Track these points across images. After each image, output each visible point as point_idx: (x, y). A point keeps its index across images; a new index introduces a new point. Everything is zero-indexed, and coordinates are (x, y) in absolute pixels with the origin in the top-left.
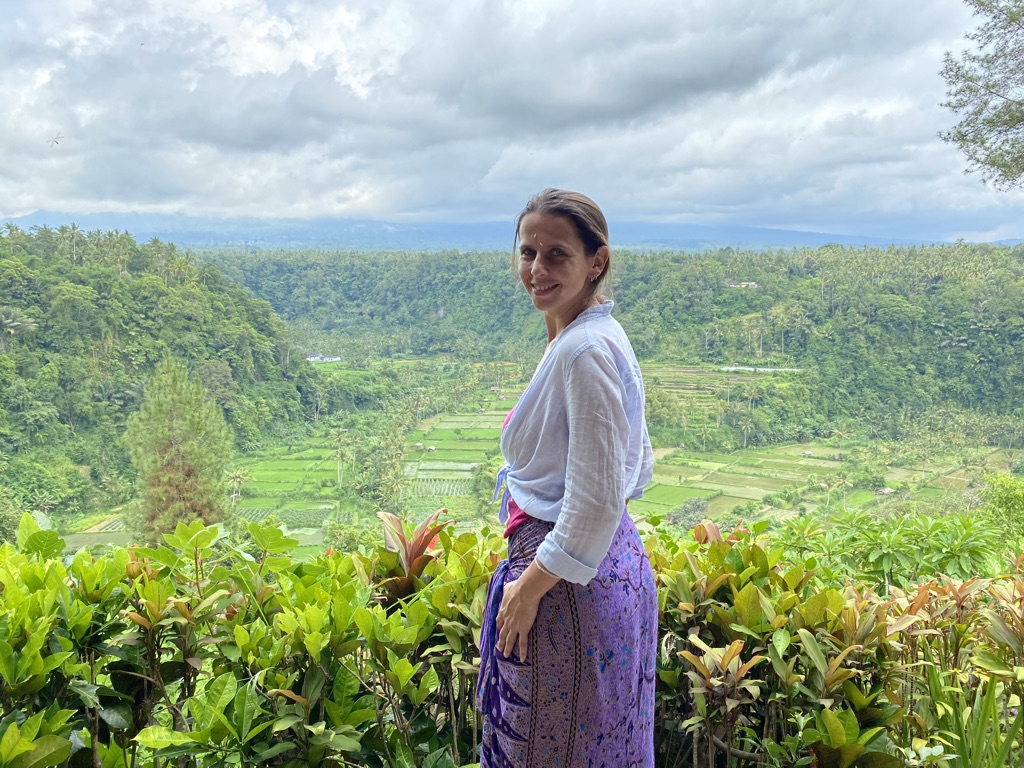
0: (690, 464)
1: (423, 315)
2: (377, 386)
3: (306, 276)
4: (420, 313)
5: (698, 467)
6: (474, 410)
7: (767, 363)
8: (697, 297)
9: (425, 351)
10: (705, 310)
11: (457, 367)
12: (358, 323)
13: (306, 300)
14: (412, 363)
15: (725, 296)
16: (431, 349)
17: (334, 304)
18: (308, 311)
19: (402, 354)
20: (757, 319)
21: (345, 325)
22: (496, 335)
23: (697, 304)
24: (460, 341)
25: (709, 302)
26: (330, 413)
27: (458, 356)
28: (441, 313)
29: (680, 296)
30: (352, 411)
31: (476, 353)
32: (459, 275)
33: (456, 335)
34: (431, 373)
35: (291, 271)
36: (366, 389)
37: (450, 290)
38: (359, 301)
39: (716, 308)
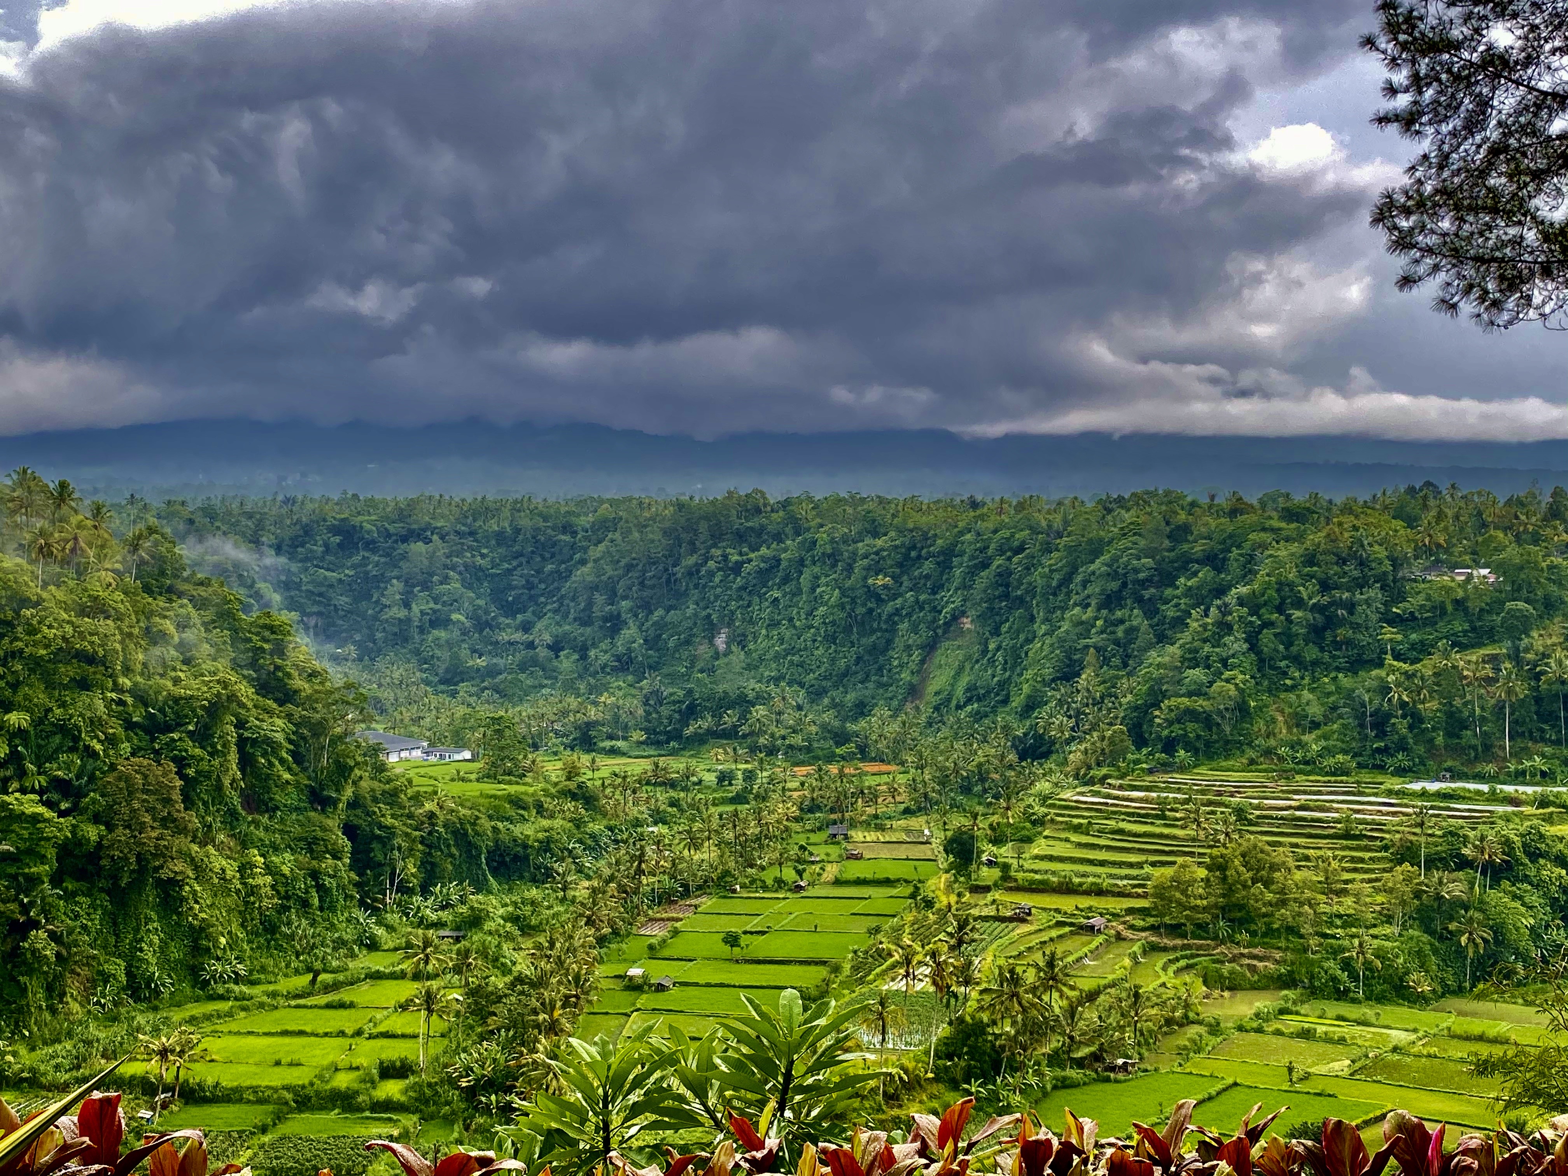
0: (1321, 1029)
1: (676, 649)
2: (546, 823)
3: (404, 557)
4: (671, 644)
5: (1342, 1041)
6: (780, 883)
7: (1523, 773)
8: (1341, 604)
9: (676, 735)
10: (1364, 639)
11: (749, 776)
12: (523, 667)
13: (402, 614)
14: (638, 767)
15: (1413, 603)
16: (689, 731)
17: (468, 624)
18: (406, 640)
19: (620, 744)
20: (1493, 659)
21: (492, 672)
22: (851, 698)
23: (1342, 622)
24: (760, 711)
25: (1375, 617)
26: (425, 891)
27: (754, 749)
28: (720, 641)
29: (1299, 603)
30: (481, 887)
31: (797, 740)
32: (764, 551)
33: (751, 695)
34: (685, 789)
35: (370, 545)
36: (518, 830)
37: (743, 588)
38: (528, 615)
39: (1389, 633)
